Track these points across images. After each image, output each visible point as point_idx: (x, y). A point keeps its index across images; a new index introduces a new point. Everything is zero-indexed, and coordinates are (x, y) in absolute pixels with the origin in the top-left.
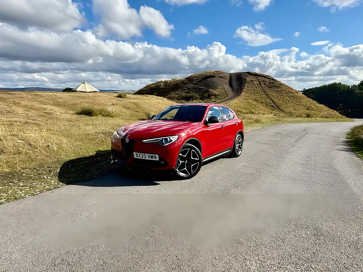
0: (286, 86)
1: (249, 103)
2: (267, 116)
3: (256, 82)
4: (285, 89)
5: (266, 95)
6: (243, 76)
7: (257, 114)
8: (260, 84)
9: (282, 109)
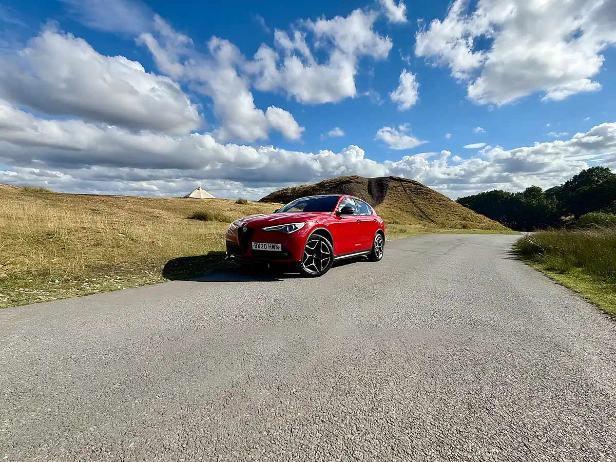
0: (436, 193)
1: (392, 211)
2: (415, 226)
3: (400, 189)
4: (435, 196)
5: (413, 203)
6: (384, 181)
7: (402, 224)
8: (405, 190)
9: (432, 219)
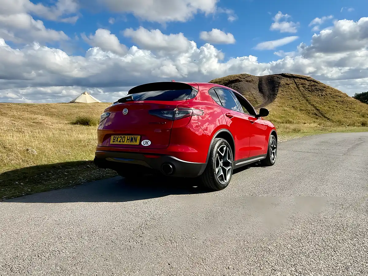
0: (332, 89)
1: (284, 110)
2: (310, 125)
3: (293, 86)
4: (331, 92)
5: (307, 101)
6: (276, 79)
7: (296, 123)
8: (298, 87)
9: (329, 117)
